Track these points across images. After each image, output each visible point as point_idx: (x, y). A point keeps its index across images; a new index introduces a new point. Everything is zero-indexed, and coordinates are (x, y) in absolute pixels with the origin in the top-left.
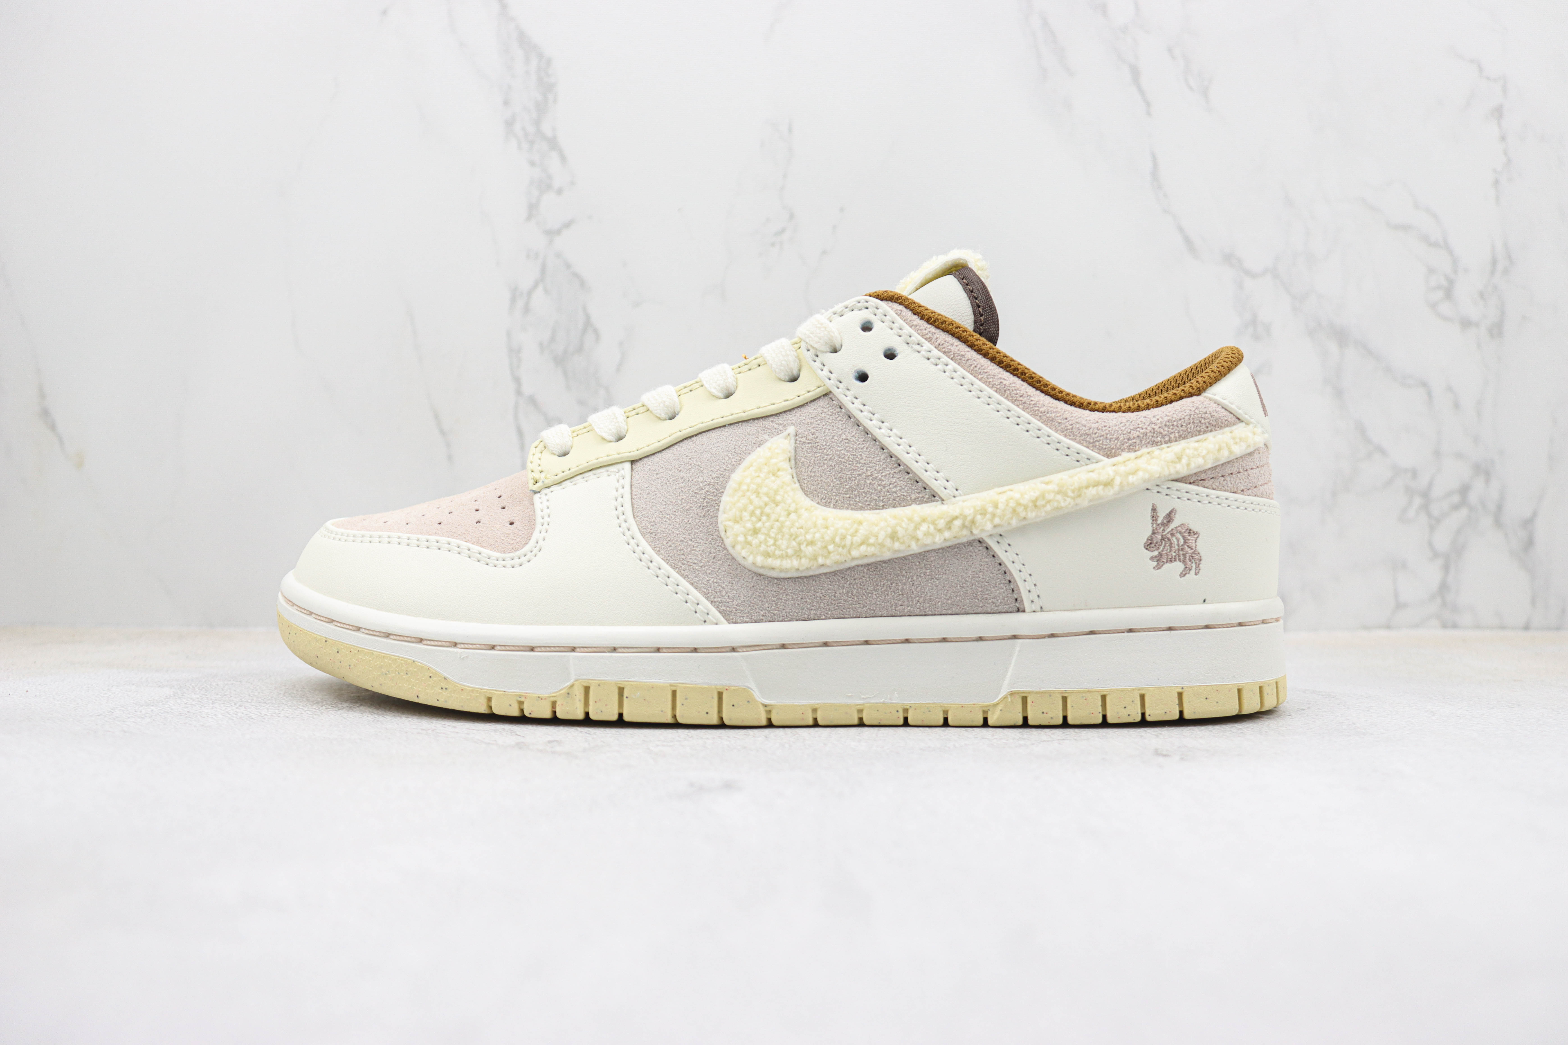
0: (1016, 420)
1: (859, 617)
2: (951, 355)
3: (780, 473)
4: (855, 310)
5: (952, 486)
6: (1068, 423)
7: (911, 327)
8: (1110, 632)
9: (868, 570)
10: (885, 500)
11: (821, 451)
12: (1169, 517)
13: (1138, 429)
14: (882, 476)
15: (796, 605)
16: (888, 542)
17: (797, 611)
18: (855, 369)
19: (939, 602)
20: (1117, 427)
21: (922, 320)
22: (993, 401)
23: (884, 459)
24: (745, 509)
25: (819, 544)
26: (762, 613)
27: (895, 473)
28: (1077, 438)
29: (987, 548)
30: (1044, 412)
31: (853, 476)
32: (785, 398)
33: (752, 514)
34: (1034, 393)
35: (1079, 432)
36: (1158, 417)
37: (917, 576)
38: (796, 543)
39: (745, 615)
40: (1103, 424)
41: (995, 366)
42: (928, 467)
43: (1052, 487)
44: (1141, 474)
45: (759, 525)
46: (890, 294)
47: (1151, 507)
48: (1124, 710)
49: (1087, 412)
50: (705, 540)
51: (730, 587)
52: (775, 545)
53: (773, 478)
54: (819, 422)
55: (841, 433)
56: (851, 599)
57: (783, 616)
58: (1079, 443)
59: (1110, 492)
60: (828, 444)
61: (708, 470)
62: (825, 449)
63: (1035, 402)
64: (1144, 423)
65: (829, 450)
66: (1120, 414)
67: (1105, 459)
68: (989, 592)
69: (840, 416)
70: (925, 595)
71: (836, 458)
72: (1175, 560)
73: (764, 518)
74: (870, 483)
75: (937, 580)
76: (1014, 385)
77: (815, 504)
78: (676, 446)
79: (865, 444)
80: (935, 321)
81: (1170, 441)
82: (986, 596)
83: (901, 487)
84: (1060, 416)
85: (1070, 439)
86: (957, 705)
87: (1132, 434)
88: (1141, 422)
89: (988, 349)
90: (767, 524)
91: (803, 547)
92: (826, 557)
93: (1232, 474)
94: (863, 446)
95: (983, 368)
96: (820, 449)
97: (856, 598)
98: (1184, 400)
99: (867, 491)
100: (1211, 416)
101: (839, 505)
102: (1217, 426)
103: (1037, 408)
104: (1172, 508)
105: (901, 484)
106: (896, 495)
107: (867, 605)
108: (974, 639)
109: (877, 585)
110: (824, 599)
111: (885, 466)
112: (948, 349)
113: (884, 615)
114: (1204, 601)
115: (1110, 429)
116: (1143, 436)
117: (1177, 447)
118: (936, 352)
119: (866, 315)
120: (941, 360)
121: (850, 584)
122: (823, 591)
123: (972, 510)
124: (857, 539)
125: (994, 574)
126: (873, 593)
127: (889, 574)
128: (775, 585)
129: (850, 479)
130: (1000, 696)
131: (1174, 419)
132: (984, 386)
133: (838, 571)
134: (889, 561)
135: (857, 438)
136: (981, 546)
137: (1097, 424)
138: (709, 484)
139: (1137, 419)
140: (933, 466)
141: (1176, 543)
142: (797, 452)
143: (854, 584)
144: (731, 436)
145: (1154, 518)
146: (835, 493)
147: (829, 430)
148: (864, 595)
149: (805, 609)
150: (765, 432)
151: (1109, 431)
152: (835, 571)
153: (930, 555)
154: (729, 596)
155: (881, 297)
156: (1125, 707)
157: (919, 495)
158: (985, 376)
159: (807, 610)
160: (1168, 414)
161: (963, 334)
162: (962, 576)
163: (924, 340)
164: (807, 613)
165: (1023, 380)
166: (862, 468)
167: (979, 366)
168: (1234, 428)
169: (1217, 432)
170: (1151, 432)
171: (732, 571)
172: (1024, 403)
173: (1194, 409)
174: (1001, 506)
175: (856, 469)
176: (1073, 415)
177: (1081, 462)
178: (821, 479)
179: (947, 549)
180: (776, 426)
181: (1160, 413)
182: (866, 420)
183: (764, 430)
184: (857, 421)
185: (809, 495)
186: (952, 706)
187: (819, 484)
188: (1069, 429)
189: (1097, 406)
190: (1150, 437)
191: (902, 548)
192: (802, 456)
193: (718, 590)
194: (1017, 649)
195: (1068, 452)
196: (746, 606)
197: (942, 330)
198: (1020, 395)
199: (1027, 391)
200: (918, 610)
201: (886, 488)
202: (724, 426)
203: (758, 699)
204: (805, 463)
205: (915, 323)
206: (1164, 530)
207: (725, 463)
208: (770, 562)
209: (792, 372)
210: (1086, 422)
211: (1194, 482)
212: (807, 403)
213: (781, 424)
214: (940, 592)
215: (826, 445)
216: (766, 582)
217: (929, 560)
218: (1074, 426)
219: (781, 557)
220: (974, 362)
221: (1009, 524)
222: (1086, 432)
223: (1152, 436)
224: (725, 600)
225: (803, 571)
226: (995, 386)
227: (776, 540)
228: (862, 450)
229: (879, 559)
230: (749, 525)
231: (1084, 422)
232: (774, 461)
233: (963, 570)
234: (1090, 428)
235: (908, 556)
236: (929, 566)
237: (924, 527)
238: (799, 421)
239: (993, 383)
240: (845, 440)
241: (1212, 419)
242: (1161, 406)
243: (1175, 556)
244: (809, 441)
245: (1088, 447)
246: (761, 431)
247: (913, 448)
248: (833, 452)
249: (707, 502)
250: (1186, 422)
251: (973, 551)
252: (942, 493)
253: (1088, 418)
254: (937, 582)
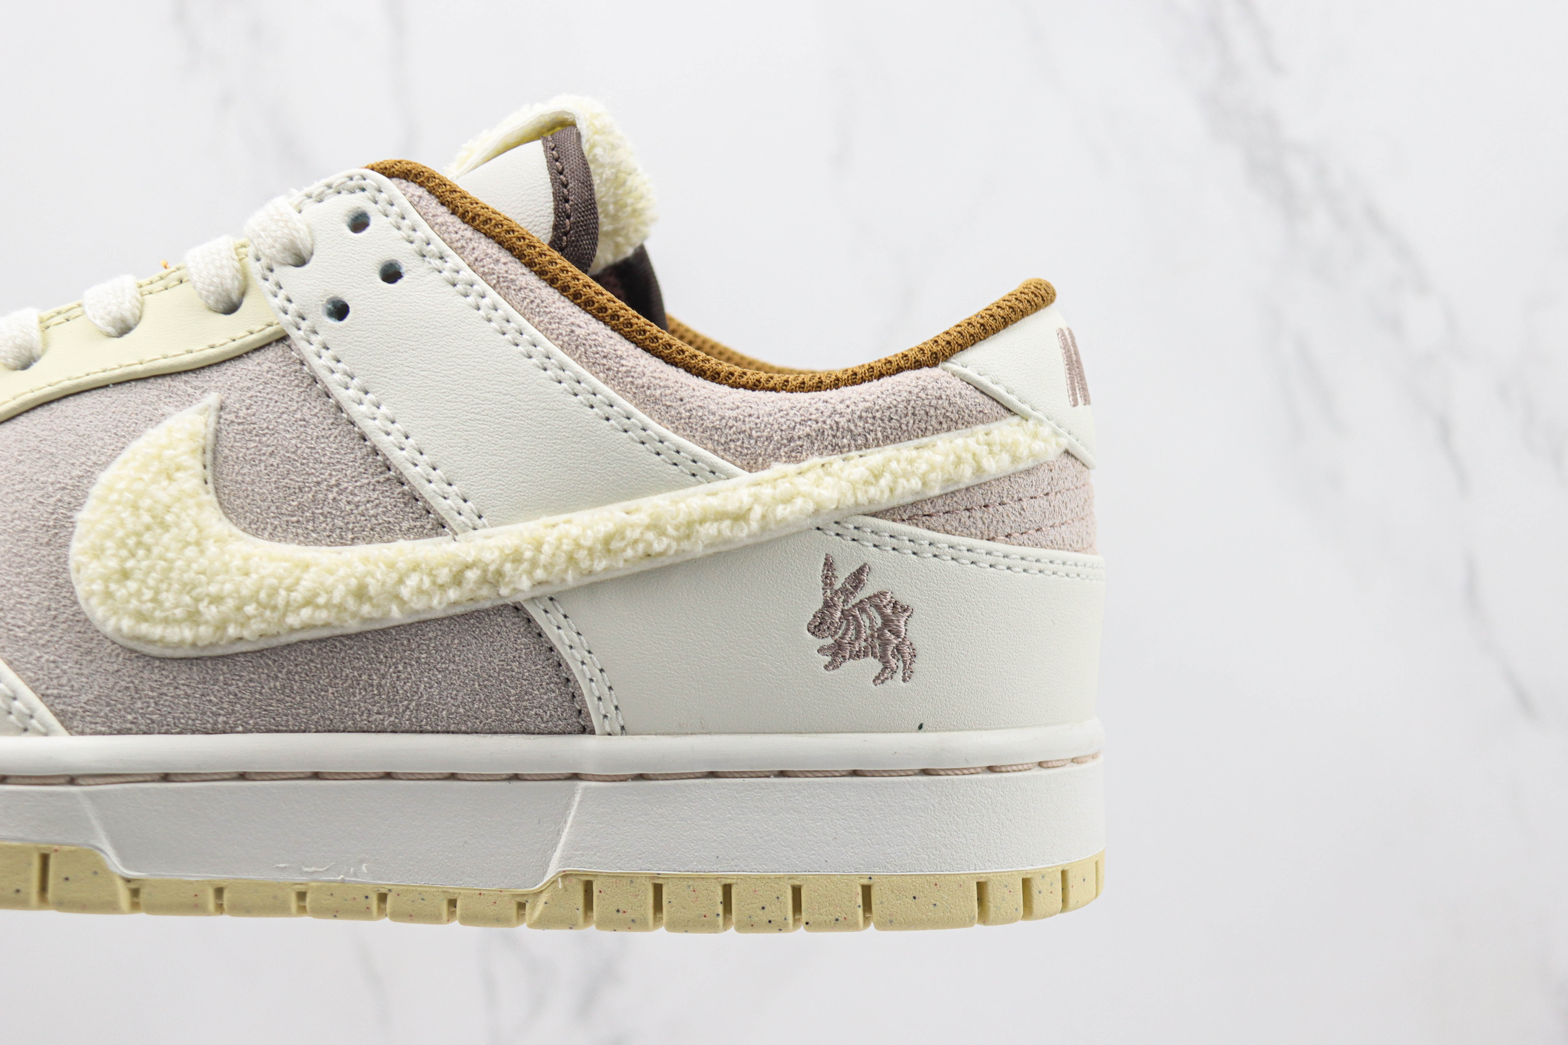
0: (588, 400)
1: (304, 731)
2: (494, 279)
3: (179, 475)
4: (343, 192)
5: (472, 510)
6: (683, 407)
7: (432, 228)
8: (744, 776)
9: (319, 649)
10: (356, 529)
11: (257, 439)
12: (857, 578)
13: (809, 423)
14: (355, 487)
15: (192, 706)
16: (351, 603)
17: (193, 716)
18: (328, 297)
19: (443, 710)
20: (772, 418)
21: (453, 216)
22: (553, 364)
23: (363, 458)
24: (109, 535)
25: (230, 603)
26: (130, 717)
27: (378, 482)
28: (698, 434)
29: (529, 621)
30: (643, 387)
31: (307, 484)
32: (211, 343)
33: (122, 544)
34: (631, 352)
35: (703, 424)
36: (848, 402)
37: (405, 663)
38: (191, 597)
39: (98, 720)
40: (748, 411)
41: (568, 303)
42: (434, 475)
43: (642, 518)
44: (799, 502)
45: (130, 564)
46: (405, 166)
47: (823, 561)
48: (761, 912)
49: (726, 389)
50: (43, 585)
51: (75, 671)
52: (154, 600)
53: (165, 483)
54: (261, 387)
55: (295, 408)
56: (290, 699)
57: (168, 725)
58: (701, 443)
59: (743, 533)
60: (271, 427)
61: (67, 462)
62: (264, 435)
63: (628, 368)
64: (822, 413)
65: (272, 438)
66: (783, 394)
67: (745, 474)
68: (531, 697)
69: (298, 379)
70: (420, 698)
71: (282, 452)
72: (866, 655)
73: (141, 553)
74: (334, 499)
75: (440, 672)
76: (594, 337)
77: (236, 531)
78: (22, 418)
79: (333, 430)
80: (473, 219)
81: (867, 446)
82: (525, 703)
83: (386, 507)
84: (671, 394)
85: (683, 436)
86: (472, 892)
87: (797, 430)
88: (817, 409)
89: (557, 271)
90: (144, 564)
91: (202, 606)
92: (242, 625)
93: (986, 506)
94: (330, 432)
95: (544, 304)
96: (256, 436)
97: (298, 698)
98: (906, 374)
99: (329, 513)
100: (950, 404)
101: (279, 534)
102: (960, 421)
103: (630, 379)
104: (862, 564)
105: (386, 502)
106: (376, 522)
107: (319, 711)
108: (504, 777)
109: (336, 677)
110: (243, 698)
111: (363, 471)
112: (489, 268)
113: (349, 729)
114: (921, 727)
115: (758, 421)
116: (817, 435)
117: (875, 457)
118: (467, 274)
119: (359, 202)
120: (475, 287)
121: (289, 672)
122: (240, 684)
123: (497, 553)
124: (297, 596)
125: (539, 667)
126: (327, 691)
127: (357, 658)
128: (156, 671)
129: (300, 489)
130: (546, 880)
131: (877, 407)
132: (540, 337)
133: (267, 649)
134: (357, 635)
135: (321, 419)
136: (518, 617)
137: (737, 411)
138: (64, 488)
139: (810, 404)
140: (442, 474)
141: (868, 624)
142: (219, 439)
143: (296, 673)
144: (115, 405)
145: (828, 579)
146: (274, 513)
147: (276, 402)
148: (313, 692)
149: (208, 713)
150: (171, 400)
151: (756, 424)
152: (263, 650)
153: (428, 629)
154: (72, 686)
155: (389, 171)
156: (763, 908)
157: (415, 524)
158: (546, 320)
159: (211, 715)
160: (867, 398)
161: (518, 243)
162: (481, 667)
163: (450, 252)
164: (211, 721)
165: (613, 329)
166: (323, 471)
167: (537, 301)
168: (993, 426)
169: (959, 431)
170: (831, 428)
171: (82, 643)
172: (609, 369)
173: (917, 390)
174: (546, 548)
175: (312, 474)
176: (694, 393)
177: (698, 477)
178: (253, 487)
179: (458, 619)
180: (191, 391)
181: (854, 396)
182: (339, 387)
183: (171, 397)
184: (326, 389)
185: (230, 515)
186: (462, 891)
187: (248, 496)
188: (685, 419)
189: (744, 379)
190: (830, 438)
191: (376, 614)
192: (226, 447)
193: (56, 676)
194: (578, 798)
195: (677, 458)
196: (102, 705)
197: (485, 234)
198: (602, 354)
199: (616, 348)
200: (407, 722)
201: (361, 508)
202: (107, 386)
203: (113, 869)
204: (230, 458)
205: (440, 220)
206: (845, 601)
207: (97, 452)
208: (144, 628)
209: (230, 297)
210: (716, 406)
211: (910, 519)
212: (247, 353)
213: (200, 388)
214: (445, 694)
215: (267, 428)
216: (140, 664)
217: (426, 637)
218: (694, 412)
219: (166, 621)
220: (530, 294)
221: (563, 580)
222: (715, 424)
223: (834, 436)
224: (65, 693)
225: (205, 647)
226: (560, 337)
227: (157, 592)
228: (327, 441)
229: (338, 632)
230: (113, 564)
231: (713, 407)
232: (169, 453)
233: (484, 657)
234: (723, 418)
235: (390, 628)
236: (425, 648)
237: (412, 581)
238: (229, 383)
239: (557, 332)
240: (300, 420)
241: (950, 409)
242: (861, 383)
243: (865, 648)
244: (240, 421)
245: (715, 452)
246: (166, 398)
247: (411, 441)
248: (278, 440)
249: (56, 519)
250: (899, 412)
251: (502, 624)
252: (453, 521)
253: (723, 400)
254: (440, 676)
